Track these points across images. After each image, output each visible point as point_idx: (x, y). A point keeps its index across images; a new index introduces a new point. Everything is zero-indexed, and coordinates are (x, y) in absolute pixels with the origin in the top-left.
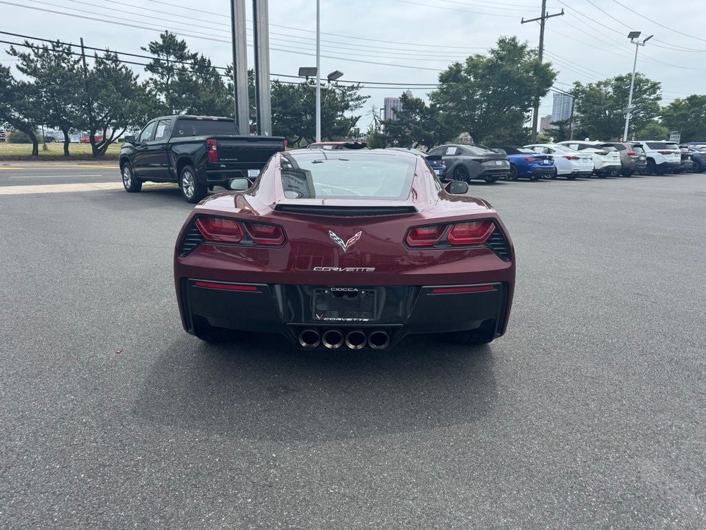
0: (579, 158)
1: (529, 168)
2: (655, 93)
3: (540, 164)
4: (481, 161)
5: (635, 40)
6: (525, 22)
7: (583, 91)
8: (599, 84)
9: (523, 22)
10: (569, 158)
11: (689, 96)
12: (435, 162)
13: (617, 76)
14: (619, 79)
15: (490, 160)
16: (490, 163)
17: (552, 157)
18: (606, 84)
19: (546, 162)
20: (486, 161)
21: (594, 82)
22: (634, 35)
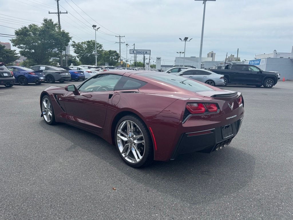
0: (92, 72)
1: (76, 76)
2: (101, 48)
3: (80, 74)
4: (59, 73)
5: (95, 28)
6: (50, 13)
7: (76, 45)
8: (82, 43)
9: (49, 13)
10: (89, 72)
11: (109, 50)
12: (40, 73)
13: (87, 40)
14: (88, 42)
15: (63, 73)
16: (64, 74)
17: (83, 71)
18: (85, 43)
19: (82, 73)
20: (62, 73)
21: (80, 42)
22: (94, 26)
